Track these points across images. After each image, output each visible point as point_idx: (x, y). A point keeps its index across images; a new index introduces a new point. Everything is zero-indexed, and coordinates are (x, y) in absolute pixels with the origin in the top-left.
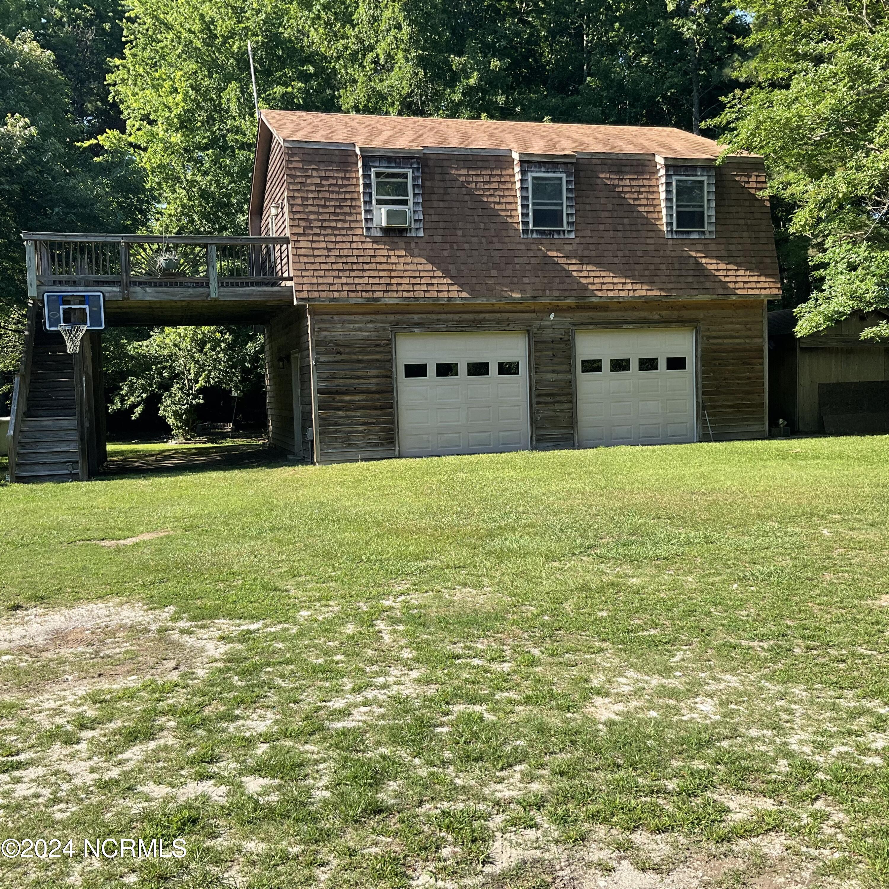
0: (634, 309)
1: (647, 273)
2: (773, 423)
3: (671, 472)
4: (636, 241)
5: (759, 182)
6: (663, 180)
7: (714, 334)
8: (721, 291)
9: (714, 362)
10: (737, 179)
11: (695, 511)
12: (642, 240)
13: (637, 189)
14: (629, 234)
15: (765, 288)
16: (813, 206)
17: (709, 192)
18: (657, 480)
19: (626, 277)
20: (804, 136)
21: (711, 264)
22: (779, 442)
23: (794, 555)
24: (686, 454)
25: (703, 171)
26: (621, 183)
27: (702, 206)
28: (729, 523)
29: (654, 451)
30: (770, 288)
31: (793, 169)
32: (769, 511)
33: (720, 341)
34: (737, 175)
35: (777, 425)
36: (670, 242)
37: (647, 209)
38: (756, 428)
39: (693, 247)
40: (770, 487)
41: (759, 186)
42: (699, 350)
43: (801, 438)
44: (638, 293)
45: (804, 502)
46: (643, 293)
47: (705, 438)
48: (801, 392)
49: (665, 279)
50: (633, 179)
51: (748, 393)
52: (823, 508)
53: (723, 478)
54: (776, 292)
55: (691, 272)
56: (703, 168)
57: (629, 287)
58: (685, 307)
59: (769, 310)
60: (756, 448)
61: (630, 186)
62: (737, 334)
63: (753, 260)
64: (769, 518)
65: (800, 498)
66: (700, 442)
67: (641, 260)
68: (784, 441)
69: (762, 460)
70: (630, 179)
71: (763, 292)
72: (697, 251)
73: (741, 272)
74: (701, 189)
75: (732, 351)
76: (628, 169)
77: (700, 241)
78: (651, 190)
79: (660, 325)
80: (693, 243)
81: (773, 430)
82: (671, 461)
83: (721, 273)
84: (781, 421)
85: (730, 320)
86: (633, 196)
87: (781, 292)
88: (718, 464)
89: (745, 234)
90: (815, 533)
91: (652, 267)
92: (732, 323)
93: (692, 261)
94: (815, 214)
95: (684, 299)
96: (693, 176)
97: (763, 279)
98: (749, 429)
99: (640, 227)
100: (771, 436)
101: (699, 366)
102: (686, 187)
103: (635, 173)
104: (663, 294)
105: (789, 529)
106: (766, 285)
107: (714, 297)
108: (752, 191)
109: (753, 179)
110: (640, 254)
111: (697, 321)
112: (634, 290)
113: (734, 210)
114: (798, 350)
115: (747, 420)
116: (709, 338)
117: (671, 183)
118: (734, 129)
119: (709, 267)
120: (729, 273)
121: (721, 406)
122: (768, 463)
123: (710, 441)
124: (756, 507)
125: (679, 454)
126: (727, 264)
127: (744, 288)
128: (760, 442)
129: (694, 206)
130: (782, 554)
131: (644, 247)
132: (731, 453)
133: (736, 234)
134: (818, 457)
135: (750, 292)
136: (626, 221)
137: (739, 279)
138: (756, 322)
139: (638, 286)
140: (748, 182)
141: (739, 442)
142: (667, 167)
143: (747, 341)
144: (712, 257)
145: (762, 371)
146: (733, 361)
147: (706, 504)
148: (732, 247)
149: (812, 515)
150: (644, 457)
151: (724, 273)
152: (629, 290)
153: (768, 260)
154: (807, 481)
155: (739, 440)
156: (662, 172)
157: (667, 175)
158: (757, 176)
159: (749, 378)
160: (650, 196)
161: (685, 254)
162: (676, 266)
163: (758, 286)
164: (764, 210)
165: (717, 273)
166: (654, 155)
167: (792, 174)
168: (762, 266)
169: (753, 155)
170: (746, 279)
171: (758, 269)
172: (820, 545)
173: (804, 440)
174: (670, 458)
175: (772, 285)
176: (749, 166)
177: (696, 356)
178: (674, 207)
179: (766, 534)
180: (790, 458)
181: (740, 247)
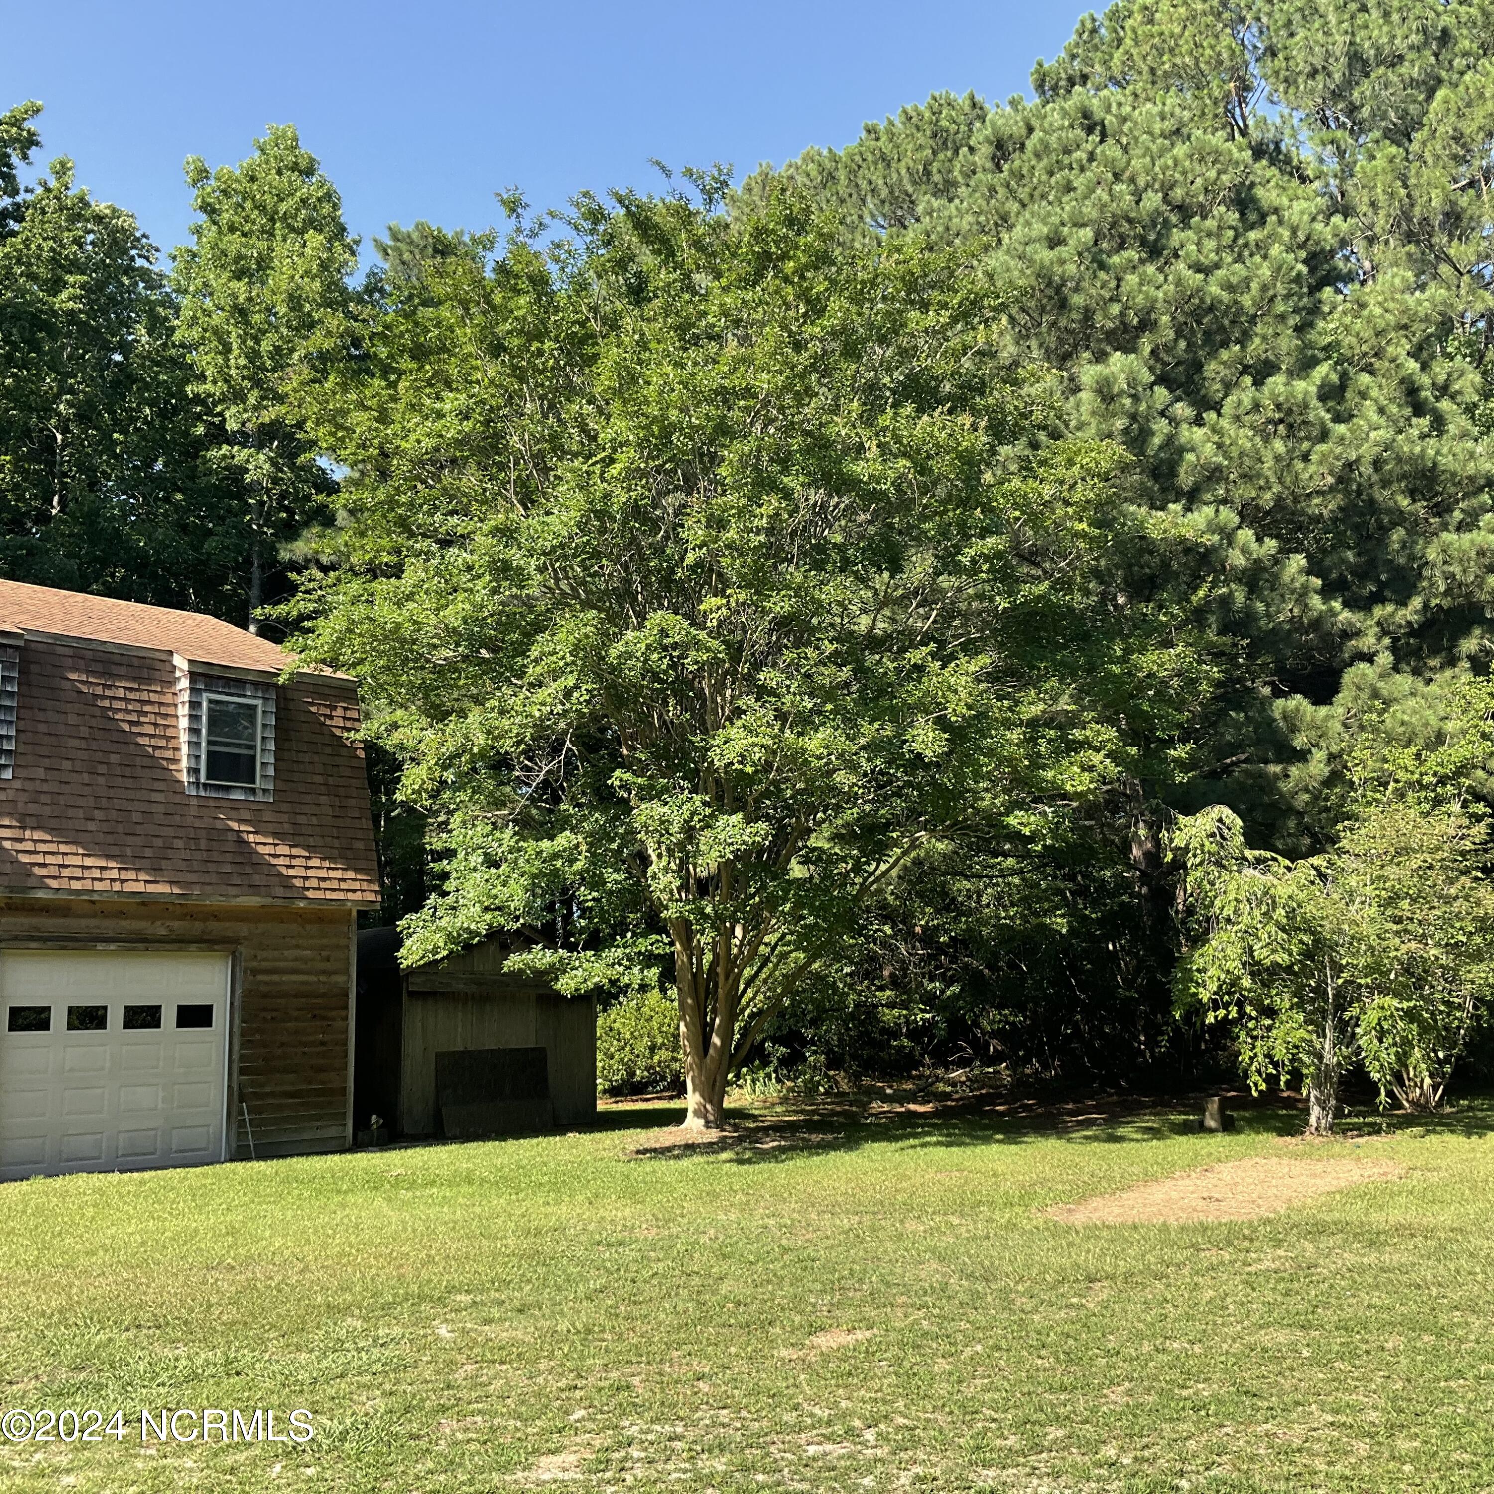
0: (121, 914)
1: (148, 852)
2: (361, 1123)
3: (173, 1225)
4: (130, 795)
5: (349, 719)
6: (186, 697)
7: (265, 964)
8: (280, 892)
9: (263, 1014)
10: (313, 709)
11: (210, 1306)
12: (145, 795)
13: (138, 707)
14: (119, 782)
15: (354, 891)
16: (433, 762)
17: (264, 726)
18: (143, 1243)
19: (108, 857)
20: (421, 655)
21: (265, 844)
22: (371, 1156)
23: (387, 1387)
24: (204, 1185)
25: (256, 690)
26: (108, 693)
27: (253, 747)
28: (273, 1326)
29: (143, 1183)
30: (363, 891)
31: (402, 706)
32: (348, 1297)
33: (275, 978)
34: (312, 704)
35: (368, 1125)
36: (194, 802)
37: (153, 742)
38: (333, 1132)
39: (233, 814)
40: (351, 1246)
41: (348, 724)
42: (238, 992)
43: (406, 1148)
44: (129, 887)
45: (408, 1272)
46: (140, 887)
47: (240, 1155)
48: (407, 1066)
49: (182, 865)
50: (131, 689)
51: (321, 1069)
52: (440, 1282)
53: (268, 1233)
54: (371, 897)
55: (229, 857)
56: (256, 685)
57: (114, 874)
58: (215, 916)
59: (360, 927)
60: (331, 1170)
61: (125, 699)
62: (303, 967)
63: (336, 843)
64: (344, 1311)
65: (402, 1266)
66: (231, 1160)
67: (139, 829)
68: (379, 1155)
69: (339, 1192)
70: (125, 688)
71: (350, 896)
72: (240, 821)
73: (315, 862)
74: (252, 719)
75: (296, 996)
76: (122, 671)
77: (247, 805)
78: (163, 710)
79: (168, 946)
80: (235, 807)
81: (360, 1134)
82: (173, 1202)
83: (281, 861)
84: (374, 1118)
85: (294, 942)
86: (129, 717)
87: (379, 899)
88: (260, 1203)
89: (323, 799)
90: (425, 1336)
91: (159, 842)
92: (297, 947)
93: (231, 837)
94: (437, 775)
95: (215, 901)
96: (239, 696)
97: (350, 875)
98: (319, 1134)
99: (139, 772)
100: (357, 1146)
101: (237, 1021)
102: (226, 713)
103: (134, 679)
104: (176, 891)
105: (381, 1332)
106: (356, 886)
107: (269, 901)
108: (338, 732)
109: (339, 712)
110: (136, 817)
111: (236, 941)
112: (123, 881)
113: (307, 758)
114: (405, 995)
115: (319, 1118)
116: (255, 972)
117: (199, 704)
118: (311, 631)
119: (261, 849)
120: (295, 862)
121: (273, 1094)
122: (350, 1198)
123: (248, 1159)
124: (324, 1289)
125: (190, 1187)
126: (291, 846)
127: (319, 889)
128: (336, 1158)
129: (238, 746)
130: (368, 1387)
131: (145, 807)
132: (286, 1181)
133: (308, 799)
134: (432, 1183)
135: (330, 895)
136: (114, 759)
137: (311, 873)
138: (338, 947)
139: (131, 875)
140: (331, 717)
141: (301, 1159)
142: (193, 676)
143: (323, 978)
144: (265, 834)
145: (346, 1031)
146: (296, 1014)
147: (233, 1289)
148: (302, 819)
149: (422, 1298)
150: (121, 1196)
151: (287, 861)
152: (113, 880)
153: (360, 845)
154: (414, 1230)
155: (301, 1155)
156: (185, 683)
157: (193, 690)
158: (345, 709)
159: (323, 1044)
160: (161, 721)
161: (219, 825)
162: (203, 844)
163: (343, 886)
164: (355, 763)
165: (274, 861)
166: (171, 653)
167: (400, 712)
168: (349, 854)
169: (340, 675)
170: (323, 874)
171: (342, 857)
172: (434, 1360)
173: (410, 1152)
174: (172, 1195)
175: (365, 886)
176: (332, 692)
177: (232, 1004)
178: (204, 744)
179: (339, 1346)
180: (388, 1186)
181: (314, 820)
